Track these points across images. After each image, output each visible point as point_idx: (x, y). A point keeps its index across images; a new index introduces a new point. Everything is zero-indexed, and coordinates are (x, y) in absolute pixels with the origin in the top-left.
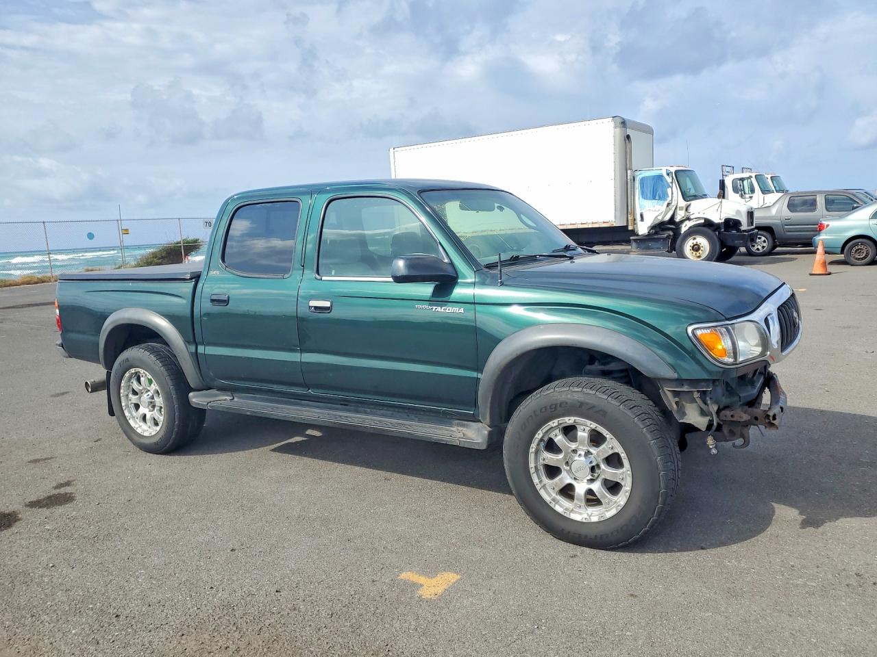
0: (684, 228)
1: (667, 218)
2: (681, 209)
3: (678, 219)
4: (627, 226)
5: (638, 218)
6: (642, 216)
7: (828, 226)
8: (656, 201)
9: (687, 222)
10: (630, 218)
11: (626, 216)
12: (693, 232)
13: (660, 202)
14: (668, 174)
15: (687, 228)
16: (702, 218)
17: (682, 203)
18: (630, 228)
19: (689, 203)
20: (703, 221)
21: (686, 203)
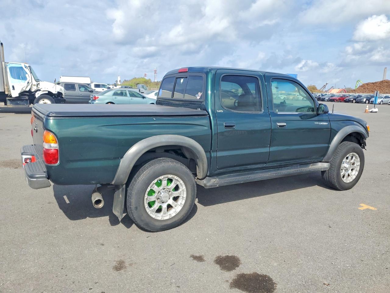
0: (37, 95)
1: (28, 89)
2: (34, 85)
3: (33, 90)
4: (5, 92)
5: (11, 88)
6: (13, 87)
7: (98, 97)
8: (21, 80)
9: (38, 92)
10: (6, 88)
11: (3, 87)
12: (43, 97)
13: (24, 81)
14: (25, 67)
15: (39, 95)
16: (47, 91)
17: (35, 83)
18: (6, 93)
19: (38, 83)
20: (47, 92)
21: (37, 83)
